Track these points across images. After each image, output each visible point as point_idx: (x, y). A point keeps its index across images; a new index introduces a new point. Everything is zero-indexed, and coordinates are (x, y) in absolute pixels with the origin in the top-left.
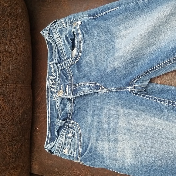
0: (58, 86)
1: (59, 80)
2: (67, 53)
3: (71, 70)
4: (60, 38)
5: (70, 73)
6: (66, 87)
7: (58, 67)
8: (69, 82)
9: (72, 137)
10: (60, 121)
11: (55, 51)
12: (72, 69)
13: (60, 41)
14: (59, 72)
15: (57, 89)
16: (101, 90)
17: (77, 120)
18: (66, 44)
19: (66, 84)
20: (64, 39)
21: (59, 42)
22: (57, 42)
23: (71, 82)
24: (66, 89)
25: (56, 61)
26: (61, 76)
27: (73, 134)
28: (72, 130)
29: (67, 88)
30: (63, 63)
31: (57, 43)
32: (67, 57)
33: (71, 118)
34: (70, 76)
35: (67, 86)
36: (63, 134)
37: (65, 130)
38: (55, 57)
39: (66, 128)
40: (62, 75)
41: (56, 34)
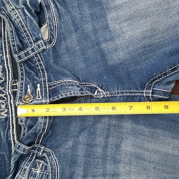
0: (21, 89)
1: (22, 79)
2: (34, 32)
3: (42, 60)
4: (18, 9)
5: (41, 65)
6: (36, 88)
7: (20, 57)
8: (42, 79)
9: (40, 173)
10: (23, 146)
11: (12, 32)
12: (45, 58)
13: (18, 14)
14: (21, 66)
15: (21, 92)
16: (97, 93)
17: (51, 145)
18: (29, 18)
19: (36, 82)
20: (23, 11)
21: (17, 16)
22: (12, 16)
23: (44, 79)
24: (37, 90)
25: (14, 48)
26: (26, 72)
27: (43, 169)
28: (42, 162)
29: (39, 89)
30: (29, 49)
31: (14, 18)
32: (34, 38)
33: (42, 141)
34: (42, 70)
35: (39, 85)
36: (26, 167)
37: (30, 160)
38: (13, 41)
39: (32, 157)
40: (28, 69)
41: (9, 4)
